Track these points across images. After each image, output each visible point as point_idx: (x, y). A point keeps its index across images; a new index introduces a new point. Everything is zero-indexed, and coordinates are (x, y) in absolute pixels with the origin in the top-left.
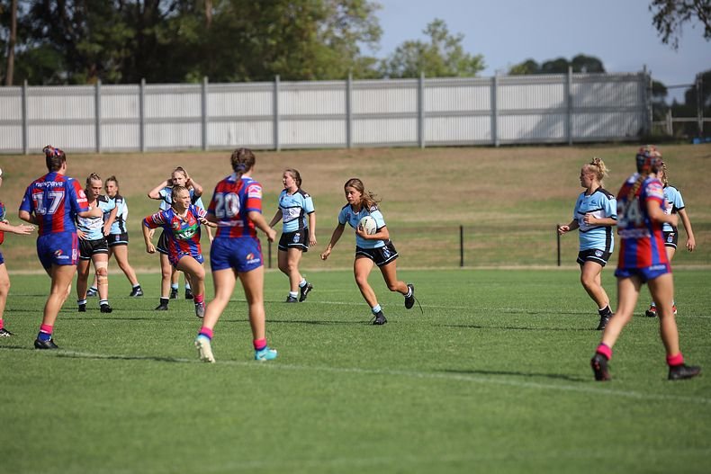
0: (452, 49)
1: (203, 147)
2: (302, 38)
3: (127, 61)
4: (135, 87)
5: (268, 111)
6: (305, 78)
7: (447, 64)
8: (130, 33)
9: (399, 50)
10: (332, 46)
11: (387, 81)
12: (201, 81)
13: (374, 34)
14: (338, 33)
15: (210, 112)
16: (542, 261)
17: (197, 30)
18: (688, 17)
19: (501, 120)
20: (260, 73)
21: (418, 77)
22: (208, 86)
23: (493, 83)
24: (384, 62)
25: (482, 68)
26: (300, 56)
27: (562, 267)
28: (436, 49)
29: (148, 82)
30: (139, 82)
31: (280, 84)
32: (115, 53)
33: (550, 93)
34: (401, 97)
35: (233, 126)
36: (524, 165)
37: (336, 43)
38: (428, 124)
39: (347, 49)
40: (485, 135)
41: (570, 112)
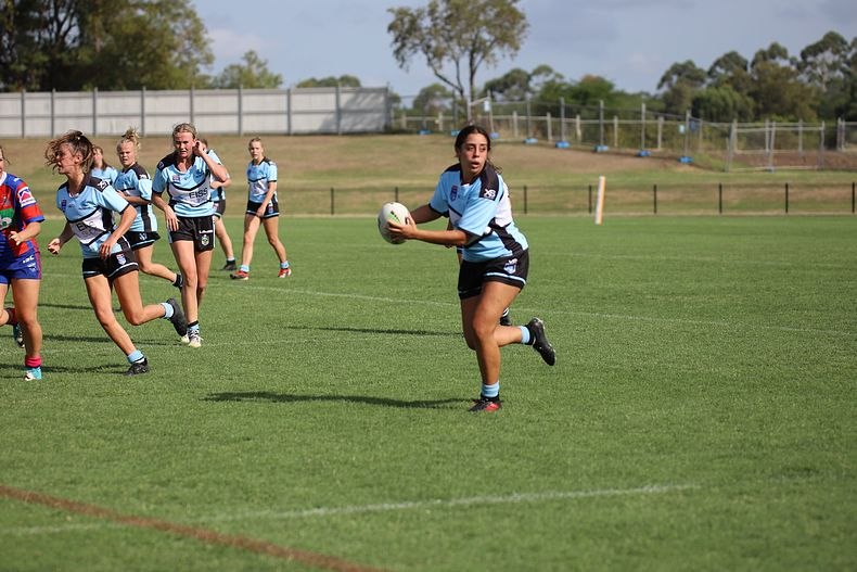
0: (261, 70)
1: (94, 134)
2: (161, 62)
3: (43, 76)
4: (48, 94)
5: (138, 111)
6: (163, 88)
7: (258, 79)
8: (46, 59)
9: (226, 70)
10: (181, 67)
11: (217, 91)
12: (93, 90)
13: (209, 60)
14: (185, 59)
15: (100, 111)
16: (321, 212)
17: (91, 57)
18: (415, 51)
19: (294, 118)
20: (134, 86)
21: (238, 88)
22: (97, 93)
23: (288, 93)
24: (216, 78)
25: (281, 83)
26: (160, 73)
27: (335, 216)
28: (250, 71)
29: (57, 91)
30: (50, 90)
31: (146, 93)
32: (35, 71)
33: (326, 101)
34: (227, 102)
35: (114, 121)
36: (310, 147)
37: (183, 65)
38: (245, 119)
39: (191, 69)
40: (283, 128)
41: (339, 112)
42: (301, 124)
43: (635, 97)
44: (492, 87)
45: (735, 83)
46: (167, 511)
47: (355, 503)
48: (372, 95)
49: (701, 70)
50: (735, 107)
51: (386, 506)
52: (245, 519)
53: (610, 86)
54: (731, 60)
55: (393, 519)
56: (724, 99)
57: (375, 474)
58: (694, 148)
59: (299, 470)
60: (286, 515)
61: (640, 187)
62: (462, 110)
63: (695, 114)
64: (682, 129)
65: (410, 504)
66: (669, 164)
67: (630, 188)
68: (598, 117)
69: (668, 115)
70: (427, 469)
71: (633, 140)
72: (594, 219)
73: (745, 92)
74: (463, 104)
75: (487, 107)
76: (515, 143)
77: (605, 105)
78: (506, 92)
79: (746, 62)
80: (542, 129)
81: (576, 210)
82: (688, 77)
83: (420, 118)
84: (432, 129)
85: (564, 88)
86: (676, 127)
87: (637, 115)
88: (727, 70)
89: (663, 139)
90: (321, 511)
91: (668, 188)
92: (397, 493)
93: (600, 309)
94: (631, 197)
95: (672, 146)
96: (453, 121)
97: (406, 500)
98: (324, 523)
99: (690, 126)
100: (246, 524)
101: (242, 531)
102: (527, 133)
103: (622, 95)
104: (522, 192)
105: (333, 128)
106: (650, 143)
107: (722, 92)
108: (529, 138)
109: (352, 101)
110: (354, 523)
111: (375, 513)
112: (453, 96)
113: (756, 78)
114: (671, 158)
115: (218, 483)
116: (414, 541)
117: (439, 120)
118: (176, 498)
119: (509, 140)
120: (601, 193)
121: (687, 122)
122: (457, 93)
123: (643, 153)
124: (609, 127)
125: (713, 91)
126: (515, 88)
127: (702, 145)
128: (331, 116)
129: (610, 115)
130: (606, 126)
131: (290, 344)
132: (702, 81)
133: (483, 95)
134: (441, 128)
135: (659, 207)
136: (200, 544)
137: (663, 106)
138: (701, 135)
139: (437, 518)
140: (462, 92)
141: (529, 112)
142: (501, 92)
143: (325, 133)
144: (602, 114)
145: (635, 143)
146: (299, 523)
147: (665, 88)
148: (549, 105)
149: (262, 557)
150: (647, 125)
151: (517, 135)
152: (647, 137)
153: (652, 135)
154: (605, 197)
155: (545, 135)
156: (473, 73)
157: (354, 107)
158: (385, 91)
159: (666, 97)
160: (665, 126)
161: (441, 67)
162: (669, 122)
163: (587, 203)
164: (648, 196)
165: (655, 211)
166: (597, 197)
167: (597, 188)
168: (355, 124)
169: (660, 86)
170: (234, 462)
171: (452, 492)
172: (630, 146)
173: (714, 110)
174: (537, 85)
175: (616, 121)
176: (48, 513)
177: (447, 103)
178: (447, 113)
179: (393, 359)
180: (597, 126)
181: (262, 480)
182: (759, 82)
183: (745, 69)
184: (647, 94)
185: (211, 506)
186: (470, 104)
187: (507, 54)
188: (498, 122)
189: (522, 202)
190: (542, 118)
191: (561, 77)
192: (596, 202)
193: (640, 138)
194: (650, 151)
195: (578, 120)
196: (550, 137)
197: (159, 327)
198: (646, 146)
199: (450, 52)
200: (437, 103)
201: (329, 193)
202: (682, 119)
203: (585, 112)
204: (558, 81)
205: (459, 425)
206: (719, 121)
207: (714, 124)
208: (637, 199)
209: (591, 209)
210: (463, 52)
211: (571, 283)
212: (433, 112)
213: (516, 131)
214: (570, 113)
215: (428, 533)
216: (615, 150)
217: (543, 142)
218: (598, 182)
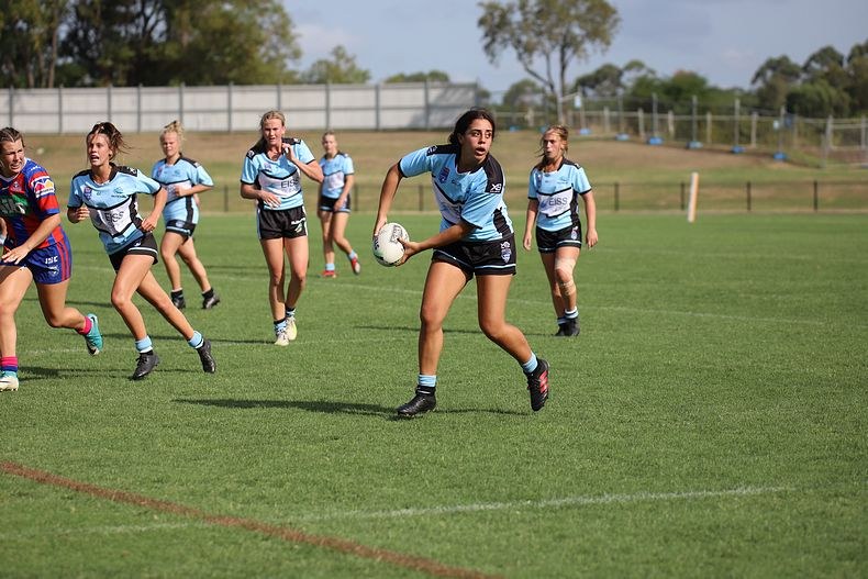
0: (349, 65)
2: (248, 57)
3: (130, 72)
4: (134, 90)
5: (225, 106)
6: (250, 83)
7: (346, 75)
8: (132, 53)
9: (314, 66)
10: (268, 63)
11: (305, 86)
12: (180, 85)
13: (297, 55)
14: (272, 53)
15: (186, 107)
16: (410, 209)
17: (177, 52)
18: (505, 46)
19: (382, 113)
20: (221, 81)
21: (326, 83)
22: (185, 89)
23: (377, 88)
24: (303, 73)
25: (369, 78)
26: (247, 69)
27: (425, 213)
28: (338, 66)
29: (144, 86)
30: (136, 85)
31: (233, 88)
32: (121, 66)
33: (415, 97)
34: (315, 97)
35: (201, 117)
36: (398, 144)
37: (271, 60)
38: (333, 115)
39: (278, 64)
40: (371, 124)
41: (429, 108)
42: (390, 120)
43: (730, 93)
44: (584, 82)
45: (831, 78)
46: (254, 511)
47: (444, 504)
48: (461, 91)
49: (796, 66)
50: (830, 103)
51: (476, 507)
52: (333, 519)
53: (703, 81)
54: (826, 55)
55: (482, 520)
56: (819, 95)
57: (465, 475)
58: (788, 144)
59: (387, 470)
60: (373, 515)
61: (734, 185)
62: (552, 105)
63: (790, 110)
64: (776, 124)
65: (500, 505)
66: (764, 160)
67: (723, 185)
68: (690, 113)
69: (763, 111)
70: (517, 470)
71: (726, 136)
72: (686, 216)
73: (841, 88)
74: (554, 100)
75: (578, 102)
76: (607, 140)
77: (699, 100)
78: (598, 87)
79: (842, 57)
80: (633, 125)
81: (668, 207)
82: (783, 72)
83: (508, 114)
84: (522, 125)
85: (656, 83)
86: (771, 124)
87: (731, 111)
88: (823, 65)
89: (758, 135)
90: (410, 512)
91: (762, 185)
92: (487, 494)
93: (692, 307)
94: (724, 194)
95: (766, 142)
96: (544, 118)
97: (495, 500)
98: (413, 522)
99: (785, 123)
100: (334, 524)
101: (330, 531)
102: (618, 129)
103: (715, 90)
104: (612, 189)
105: (422, 124)
106: (744, 139)
107: (818, 87)
108: (620, 134)
109: (441, 97)
110: (443, 524)
111: (464, 514)
112: (543, 91)
113: (852, 72)
114: (765, 155)
115: (305, 482)
116: (504, 543)
117: (530, 115)
118: (263, 497)
119: (601, 136)
120: (694, 190)
121: (782, 119)
122: (548, 89)
123: (737, 149)
124: (701, 124)
125: (808, 87)
126: (606, 83)
127: (796, 141)
128: (420, 113)
129: (703, 110)
130: (699, 123)
131: (379, 342)
132: (797, 76)
133: (574, 90)
134: (531, 124)
135: (752, 204)
136: (287, 545)
137: (756, 102)
138: (796, 130)
139: (528, 519)
140: (552, 87)
141: (621, 108)
142: (592, 87)
143: (413, 129)
144: (695, 110)
145: (728, 139)
146: (387, 524)
147: (760, 84)
148: (641, 101)
149: (350, 558)
150: (740, 122)
151: (608, 131)
152: (741, 134)
153: (745, 131)
154: (698, 194)
155: (637, 131)
156: (563, 68)
157: (444, 103)
158: (474, 86)
159: (760, 93)
160: (759, 122)
161: (531, 62)
162: (764, 119)
163: (679, 199)
164: (742, 193)
165: (749, 208)
166: (689, 194)
167: (689, 185)
168: (443, 120)
169: (754, 82)
170: (321, 462)
171: (543, 493)
172: (724, 142)
173: (809, 106)
174: (629, 80)
175: (709, 117)
176: (134, 512)
177: (538, 99)
178: (537, 109)
179: (483, 358)
180: (690, 122)
181: (350, 480)
182: (854, 78)
183: (841, 63)
184: (741, 90)
185: (298, 506)
186: (560, 100)
187: (599, 49)
188: (589, 118)
189: (613, 200)
190: (633, 114)
191: (652, 72)
192: (689, 199)
193: (733, 135)
194: (744, 148)
195: (670, 117)
196: (642, 133)
197: (246, 324)
198: (740, 142)
199: (540, 47)
200: (527, 99)
201: (417, 190)
202: (776, 115)
203: (678, 108)
204: (650, 76)
205: (550, 425)
206: (814, 116)
207: (810, 121)
208: (731, 197)
209: (684, 206)
210: (553, 47)
211: (663, 281)
212: (523, 108)
213: (608, 127)
214: (663, 109)
215: (518, 535)
216: (708, 147)
217: (635, 138)
218: (691, 179)
